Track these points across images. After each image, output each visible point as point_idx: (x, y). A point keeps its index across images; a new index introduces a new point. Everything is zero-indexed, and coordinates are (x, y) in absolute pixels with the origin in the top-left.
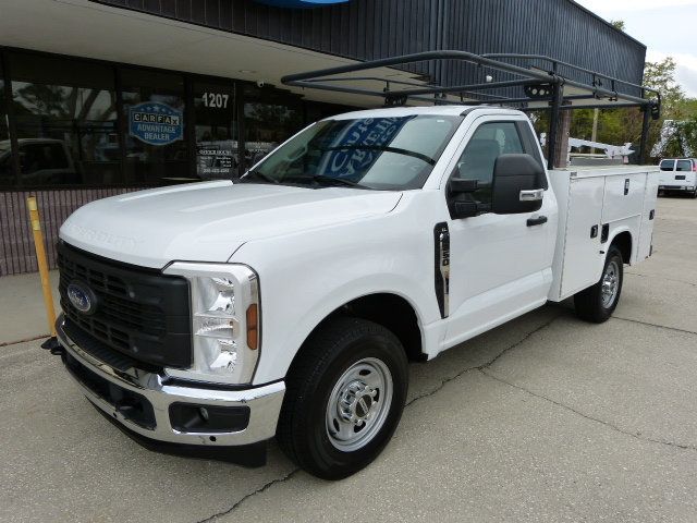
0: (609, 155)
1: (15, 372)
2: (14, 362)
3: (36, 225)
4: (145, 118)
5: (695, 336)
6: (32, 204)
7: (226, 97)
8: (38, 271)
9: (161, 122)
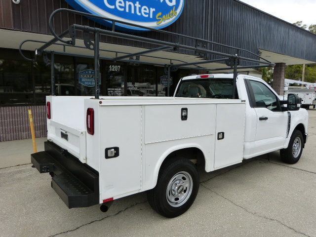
0: (308, 87)
1: (19, 175)
2: (20, 172)
3: (31, 120)
4: (85, 76)
5: (315, 175)
6: (30, 112)
7: (119, 66)
8: (31, 138)
9: (92, 77)
